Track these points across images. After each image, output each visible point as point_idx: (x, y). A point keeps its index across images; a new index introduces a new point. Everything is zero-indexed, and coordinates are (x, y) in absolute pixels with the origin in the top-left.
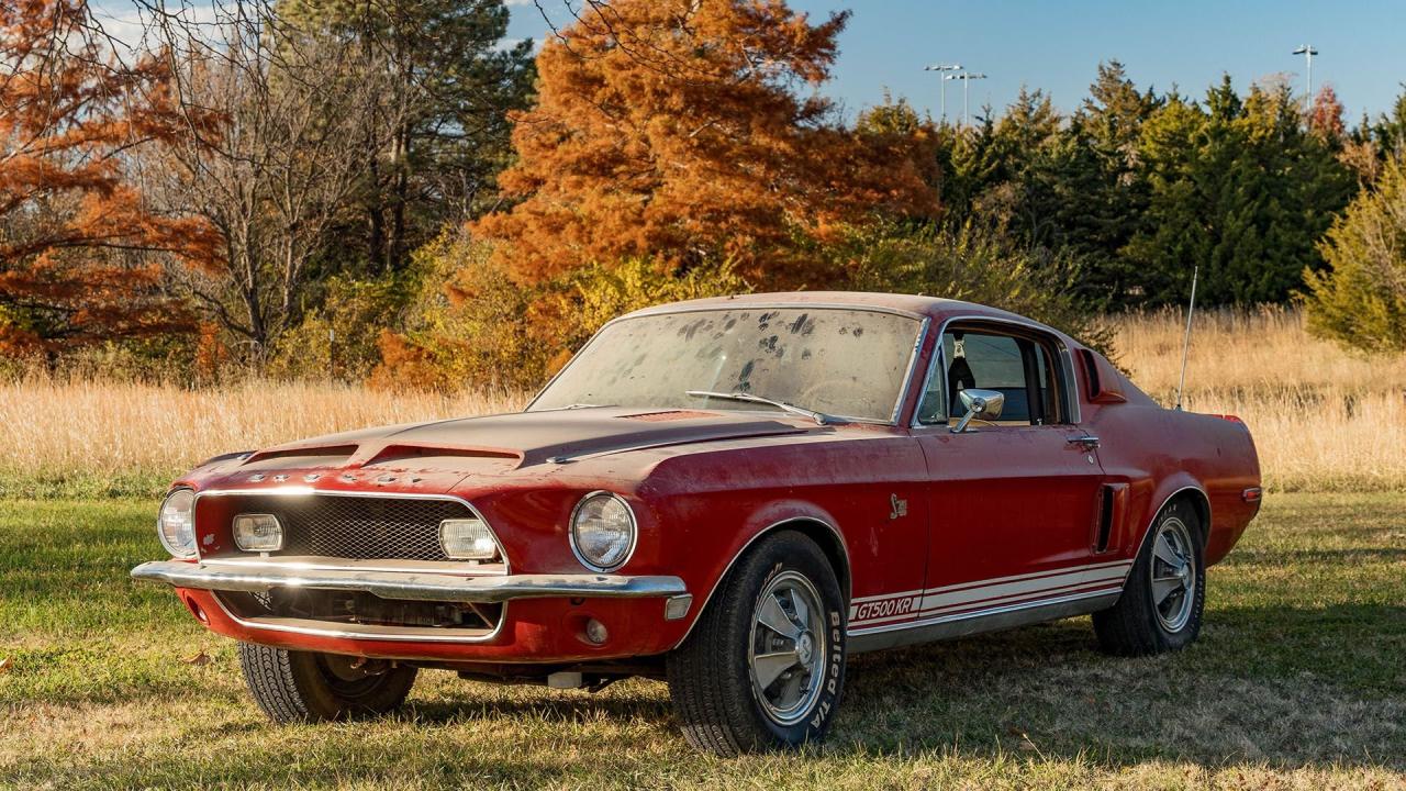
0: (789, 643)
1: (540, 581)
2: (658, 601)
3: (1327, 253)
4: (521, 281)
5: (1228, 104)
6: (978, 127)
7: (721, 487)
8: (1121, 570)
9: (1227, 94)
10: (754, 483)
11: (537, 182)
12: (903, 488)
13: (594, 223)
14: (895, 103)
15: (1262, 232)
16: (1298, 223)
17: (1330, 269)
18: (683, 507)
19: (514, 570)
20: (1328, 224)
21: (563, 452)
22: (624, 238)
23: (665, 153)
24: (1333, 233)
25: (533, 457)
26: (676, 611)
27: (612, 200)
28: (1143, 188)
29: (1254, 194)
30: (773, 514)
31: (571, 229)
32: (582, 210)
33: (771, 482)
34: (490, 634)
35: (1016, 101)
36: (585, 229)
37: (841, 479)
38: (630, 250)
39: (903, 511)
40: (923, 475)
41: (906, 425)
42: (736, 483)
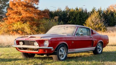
0: (63, 52)
1: (41, 47)
3: (86, 23)
4: (7, 24)
5: (77, 9)
6: (54, 11)
7: (56, 40)
8: (94, 48)
9: (77, 8)
10: (59, 40)
11: (10, 14)
12: (73, 41)
13: (15, 18)
14: (47, 9)
15: (80, 21)
16: (83, 20)
17: (86, 24)
18: (53, 42)
19: (39, 46)
20: (86, 20)
21: (44, 37)
22: (18, 20)
23: (22, 12)
24: (86, 21)
25: (41, 38)
26: (52, 50)
27: (17, 16)
28: (69, 17)
29: (79, 17)
30: (61, 42)
31: (12, 19)
32: (14, 17)
33: (61, 40)
34: (38, 51)
35: (58, 9)
36: (14, 19)
37: (67, 40)
38: (18, 21)
39: (73, 42)
40: (75, 40)
41: (74, 36)
42: (58, 40)
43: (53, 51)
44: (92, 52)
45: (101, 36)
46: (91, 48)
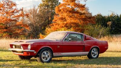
0: (46, 55)
1: (24, 50)
2: (33, 52)
7: (39, 44)
8: (88, 53)
10: (43, 44)
12: (59, 45)
18: (35, 46)
21: (28, 42)
25: (27, 42)
33: (45, 44)
34: (23, 54)
39: (59, 47)
40: (62, 44)
41: (62, 41)
42: (41, 44)
43: (35, 54)
44: (87, 56)
45: (96, 42)
46: (83, 53)
